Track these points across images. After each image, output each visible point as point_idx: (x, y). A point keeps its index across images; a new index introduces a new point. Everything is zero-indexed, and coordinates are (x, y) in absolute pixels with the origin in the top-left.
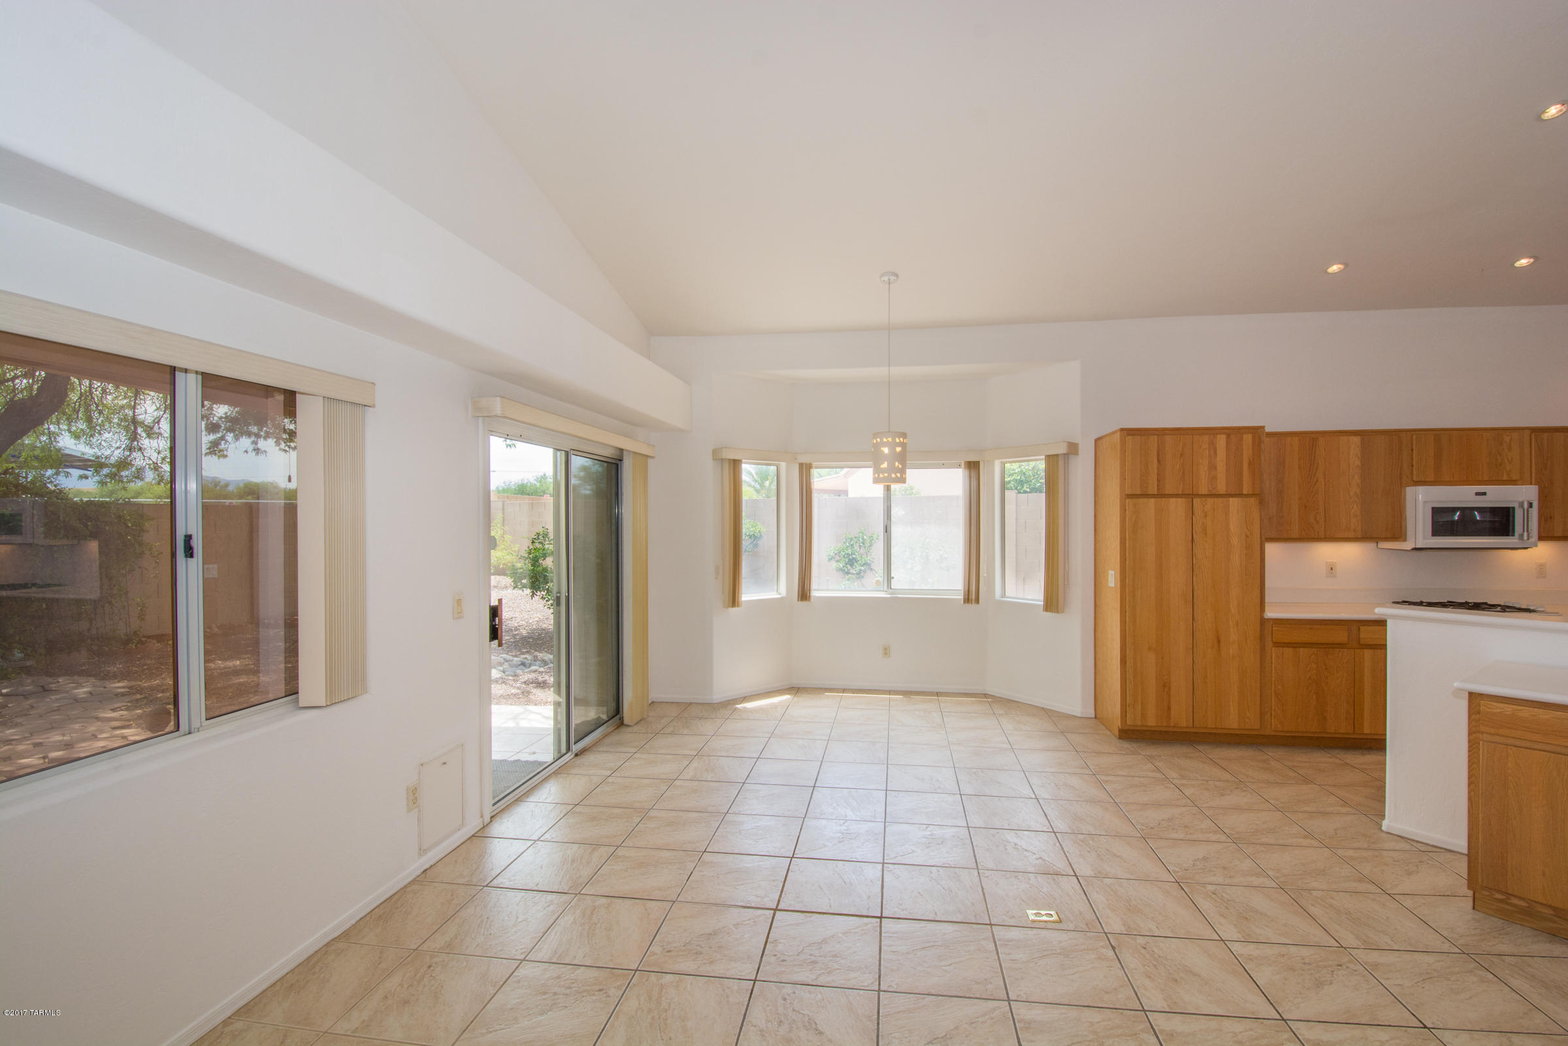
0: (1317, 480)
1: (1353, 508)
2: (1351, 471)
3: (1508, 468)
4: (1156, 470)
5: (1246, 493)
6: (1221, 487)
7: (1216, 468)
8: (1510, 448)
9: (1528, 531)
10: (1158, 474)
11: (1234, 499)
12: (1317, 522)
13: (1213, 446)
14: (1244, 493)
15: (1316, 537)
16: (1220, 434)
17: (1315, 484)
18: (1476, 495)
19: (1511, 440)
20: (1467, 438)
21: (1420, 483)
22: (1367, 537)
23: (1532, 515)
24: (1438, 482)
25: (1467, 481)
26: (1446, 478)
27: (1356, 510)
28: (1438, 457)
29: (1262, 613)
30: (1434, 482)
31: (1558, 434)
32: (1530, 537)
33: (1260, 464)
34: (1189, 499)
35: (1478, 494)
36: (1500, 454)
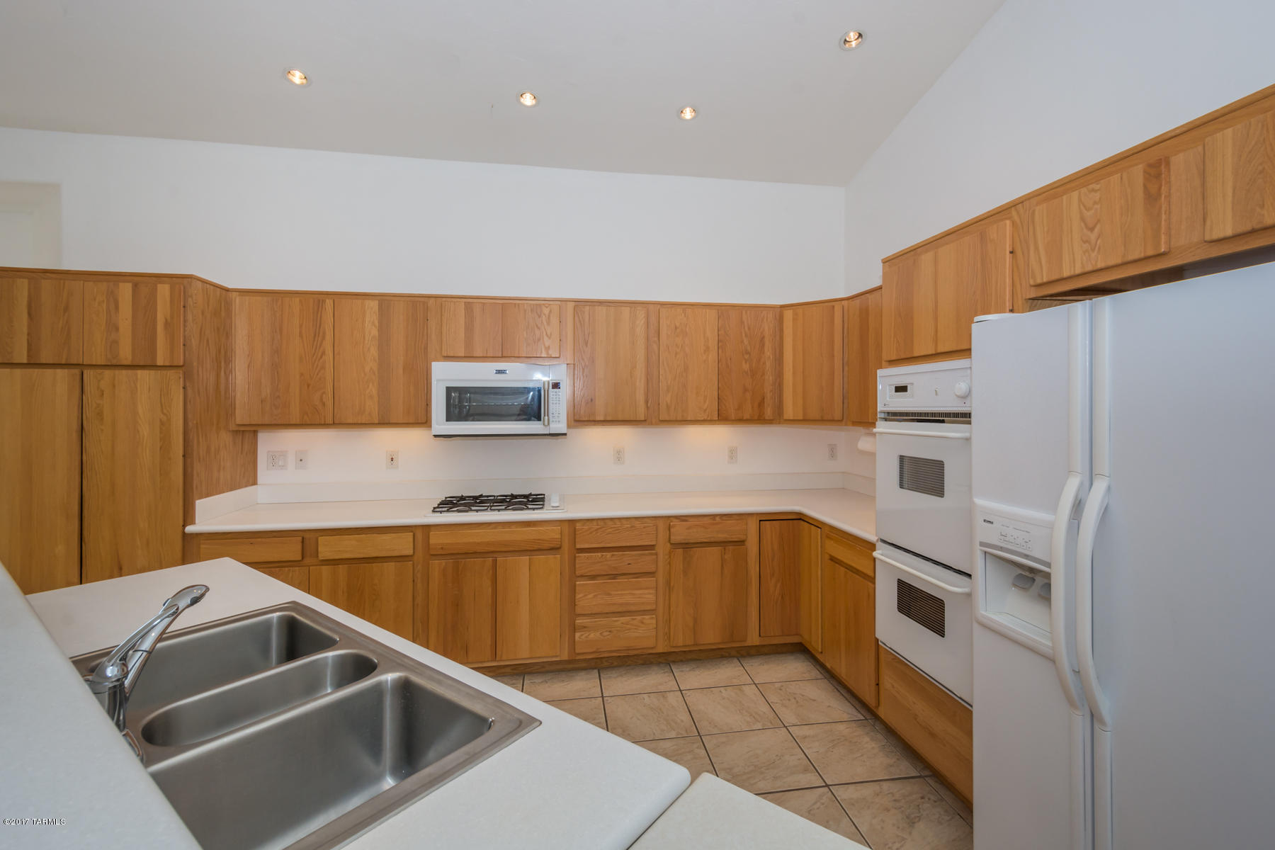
0: (323, 353)
1: (368, 386)
2: (366, 342)
3: (547, 344)
4: (25, 330)
5: (162, 364)
6: (126, 355)
7: (117, 329)
8: (548, 322)
9: (547, 415)
10: (28, 334)
11: (145, 371)
12: (323, 404)
13: (113, 299)
14: (158, 364)
15: (323, 423)
16: (124, 282)
17: (321, 357)
18: (496, 373)
19: (550, 311)
20: (504, 308)
21: (448, 358)
22: (384, 423)
23: (558, 396)
24: (469, 357)
25: (502, 357)
26: (478, 353)
27: (373, 389)
28: (469, 329)
29: (184, 526)
30: (465, 357)
31: (600, 307)
32: (553, 421)
33: (185, 326)
34: (77, 371)
35: (499, 372)
36: (539, 328)
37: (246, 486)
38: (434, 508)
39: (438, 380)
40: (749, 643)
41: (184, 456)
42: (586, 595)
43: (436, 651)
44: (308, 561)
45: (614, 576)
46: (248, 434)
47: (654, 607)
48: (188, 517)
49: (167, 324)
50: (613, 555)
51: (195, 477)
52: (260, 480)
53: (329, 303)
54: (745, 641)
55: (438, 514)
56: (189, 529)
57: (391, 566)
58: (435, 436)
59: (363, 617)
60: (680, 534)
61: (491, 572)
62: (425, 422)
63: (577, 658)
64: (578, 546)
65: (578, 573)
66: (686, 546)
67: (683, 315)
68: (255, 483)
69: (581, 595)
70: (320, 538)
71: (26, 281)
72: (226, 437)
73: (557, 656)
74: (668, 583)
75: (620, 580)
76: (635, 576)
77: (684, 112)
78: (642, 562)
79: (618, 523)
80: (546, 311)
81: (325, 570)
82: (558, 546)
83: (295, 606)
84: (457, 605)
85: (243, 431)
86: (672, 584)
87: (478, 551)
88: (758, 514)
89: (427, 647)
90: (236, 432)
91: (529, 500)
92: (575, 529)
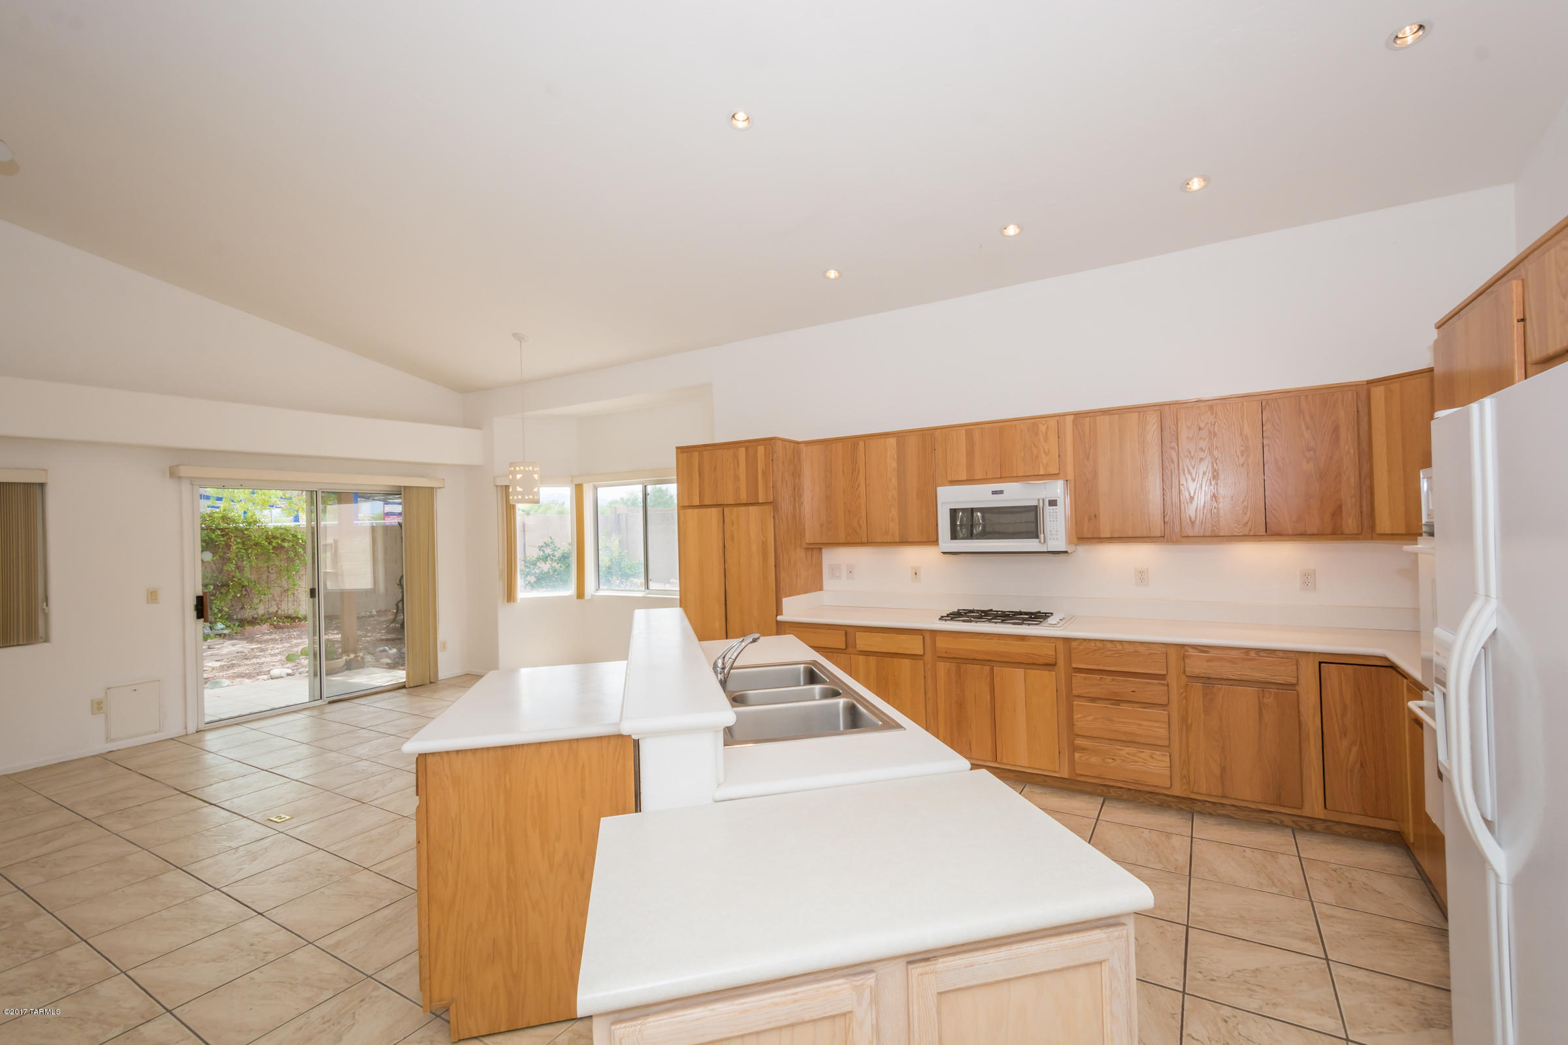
0: (859, 485)
1: (891, 511)
2: (888, 473)
3: (1045, 462)
4: (698, 484)
5: (762, 502)
6: (743, 496)
7: (739, 480)
8: (1046, 439)
9: (1044, 533)
10: (699, 487)
11: (754, 507)
12: (860, 526)
13: (736, 458)
14: (760, 502)
15: (860, 542)
16: (741, 447)
17: (857, 488)
18: (993, 494)
19: (1047, 429)
20: (1000, 430)
21: (953, 482)
22: (904, 541)
23: (1055, 514)
24: (970, 481)
25: (1001, 478)
26: (979, 476)
27: (894, 513)
28: (970, 453)
29: (777, 616)
30: (967, 480)
31: (1102, 417)
32: (1051, 539)
33: (773, 474)
34: (721, 509)
35: (994, 493)
36: (1035, 446)
37: (815, 591)
38: (942, 617)
39: (942, 504)
40: (1306, 811)
41: (775, 566)
42: (1084, 717)
43: (944, 741)
44: (850, 650)
45: (1118, 702)
46: (815, 549)
47: (1166, 743)
48: (779, 611)
49: (764, 473)
50: (1113, 680)
51: (782, 581)
52: (825, 587)
53: (861, 444)
54: (1301, 808)
55: (944, 622)
56: (779, 618)
57: (906, 662)
58: (944, 553)
59: (888, 702)
60: (1198, 666)
61: (989, 678)
62: (934, 541)
63: (1078, 779)
64: (1074, 665)
65: (1075, 692)
66: (1208, 681)
67: (1209, 413)
68: (821, 589)
69: (1080, 716)
70: (857, 633)
71: (697, 453)
72: (800, 554)
73: (1055, 772)
74: (1184, 719)
75: (1124, 707)
76: (1144, 705)
77: (1190, 183)
78: (1154, 691)
79: (1119, 646)
80: (1043, 428)
81: (861, 658)
82: (1054, 663)
83: (815, 663)
84: (961, 705)
85: (812, 549)
86: (1189, 722)
87: (978, 658)
88: (1315, 653)
89: (938, 738)
90: (807, 549)
91: (1031, 617)
92: (1070, 647)
